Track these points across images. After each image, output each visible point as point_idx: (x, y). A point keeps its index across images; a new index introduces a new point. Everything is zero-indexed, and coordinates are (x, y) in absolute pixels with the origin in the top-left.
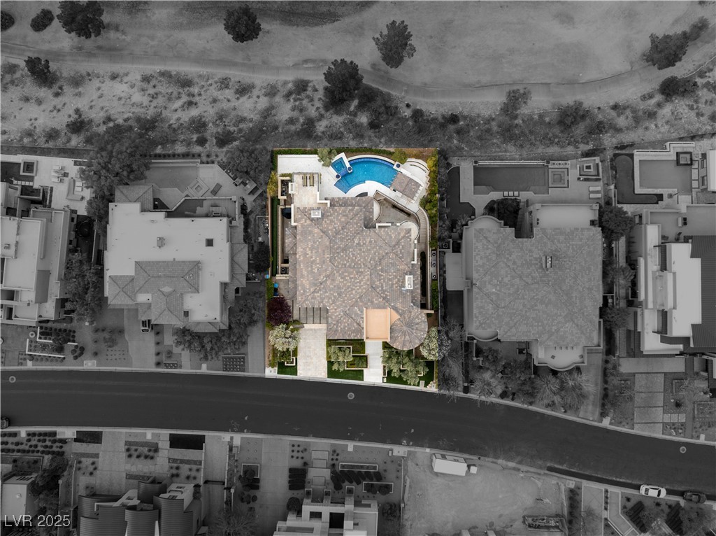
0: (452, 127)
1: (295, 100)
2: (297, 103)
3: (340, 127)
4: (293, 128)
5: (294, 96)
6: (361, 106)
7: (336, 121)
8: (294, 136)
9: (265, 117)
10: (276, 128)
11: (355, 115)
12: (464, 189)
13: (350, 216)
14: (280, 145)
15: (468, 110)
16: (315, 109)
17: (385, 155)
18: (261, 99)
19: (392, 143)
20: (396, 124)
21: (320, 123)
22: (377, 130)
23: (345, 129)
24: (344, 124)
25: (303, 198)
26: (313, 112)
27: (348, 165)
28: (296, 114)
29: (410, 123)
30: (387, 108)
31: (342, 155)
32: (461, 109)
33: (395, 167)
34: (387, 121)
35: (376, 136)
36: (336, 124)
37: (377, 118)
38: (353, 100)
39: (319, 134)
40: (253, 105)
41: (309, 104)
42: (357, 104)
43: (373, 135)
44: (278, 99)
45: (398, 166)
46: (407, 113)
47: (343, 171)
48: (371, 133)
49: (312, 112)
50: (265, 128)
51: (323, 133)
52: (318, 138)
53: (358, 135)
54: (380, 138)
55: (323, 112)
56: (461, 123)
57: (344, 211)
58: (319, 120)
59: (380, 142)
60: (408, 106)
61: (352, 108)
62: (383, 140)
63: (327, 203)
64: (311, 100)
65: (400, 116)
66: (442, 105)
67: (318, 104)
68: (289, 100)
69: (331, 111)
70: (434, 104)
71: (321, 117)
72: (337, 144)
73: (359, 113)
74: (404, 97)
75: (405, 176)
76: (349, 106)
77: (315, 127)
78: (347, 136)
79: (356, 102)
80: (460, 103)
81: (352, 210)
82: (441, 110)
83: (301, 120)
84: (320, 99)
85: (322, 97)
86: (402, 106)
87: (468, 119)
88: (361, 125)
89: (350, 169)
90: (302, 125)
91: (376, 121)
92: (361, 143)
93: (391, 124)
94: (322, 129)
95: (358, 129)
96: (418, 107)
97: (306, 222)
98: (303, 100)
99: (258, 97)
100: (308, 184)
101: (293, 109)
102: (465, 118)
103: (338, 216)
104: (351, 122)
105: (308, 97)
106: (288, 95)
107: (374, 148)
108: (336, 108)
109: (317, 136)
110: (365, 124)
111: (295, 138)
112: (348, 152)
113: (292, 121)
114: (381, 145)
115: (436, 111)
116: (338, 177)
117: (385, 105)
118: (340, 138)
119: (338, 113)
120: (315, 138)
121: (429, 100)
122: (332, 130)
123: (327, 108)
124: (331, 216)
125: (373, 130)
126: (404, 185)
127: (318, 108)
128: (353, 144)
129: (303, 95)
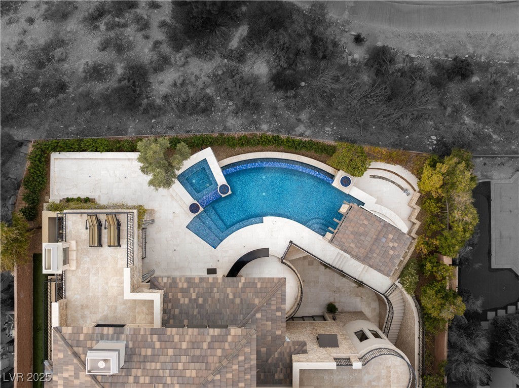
0: (455, 88)
1: (111, 27)
2: (112, 34)
3: (206, 86)
4: (98, 87)
5: (108, 18)
6: (255, 39)
7: (197, 72)
8: (98, 105)
9: (41, 65)
10: (63, 87)
11: (241, 58)
12: (501, 237)
13: (213, 361)
14: (66, 127)
15: (486, 51)
16: (150, 44)
17: (312, 153)
18: (36, 25)
19: (325, 122)
20: (336, 79)
21: (161, 76)
22: (291, 93)
23: (218, 90)
24: (216, 79)
25: (92, 279)
26: (146, 50)
27: (221, 179)
28: (108, 57)
29: (366, 78)
30: (316, 40)
31: (207, 154)
32: (471, 50)
33: (336, 183)
34: (315, 72)
35: (288, 107)
36: (197, 77)
37: (292, 64)
38: (238, 26)
39: (158, 101)
40: (16, 39)
41: (139, 35)
42: (245, 33)
43: (281, 104)
44: (73, 25)
45: (346, 182)
46: (359, 54)
47: (207, 195)
48: (277, 99)
49: (144, 52)
50: (37, 89)
51: (166, 97)
52: (153, 111)
53: (246, 103)
54: (298, 110)
55: (166, 49)
56: (475, 79)
57: (195, 344)
58: (158, 69)
59: (299, 120)
60: (358, 40)
61: (234, 43)
62: (304, 116)
63: (152, 302)
64: (144, 26)
65: (343, 62)
66: (429, 39)
67: (158, 34)
68: (96, 28)
69: (187, 50)
70: (414, 37)
71: (163, 63)
72: (197, 126)
73: (249, 54)
74: (348, 22)
75: (370, 216)
76: (227, 38)
77: (149, 85)
78: (222, 106)
79: (243, 31)
80: (469, 36)
81: (221, 339)
82: (429, 50)
83: (120, 70)
84: (163, 24)
85: (168, 20)
86: (346, 40)
87: (492, 70)
88: (254, 81)
89: (224, 188)
90: (120, 81)
91: (287, 72)
92: (254, 123)
93: (325, 80)
94: (163, 89)
95: (247, 90)
96: (380, 44)
97: (76, 376)
98: (125, 26)
99: (31, 21)
100: (105, 239)
101: (104, 46)
102: (484, 68)
103: (176, 359)
104: (232, 73)
105: (138, 19)
106: (94, 18)
107: (283, 136)
108: (198, 44)
109: (151, 106)
110: (264, 80)
111: (102, 110)
112: (221, 145)
113: (97, 72)
114: (300, 129)
115: (419, 52)
116: (193, 208)
117: (311, 33)
118: (204, 111)
119: (201, 53)
120: (146, 111)
121: (402, 30)
122: (187, 92)
123: (176, 42)
124: (154, 358)
125: (280, 93)
126: (368, 241)
127: (157, 44)
128: (235, 126)
129: (128, 16)
